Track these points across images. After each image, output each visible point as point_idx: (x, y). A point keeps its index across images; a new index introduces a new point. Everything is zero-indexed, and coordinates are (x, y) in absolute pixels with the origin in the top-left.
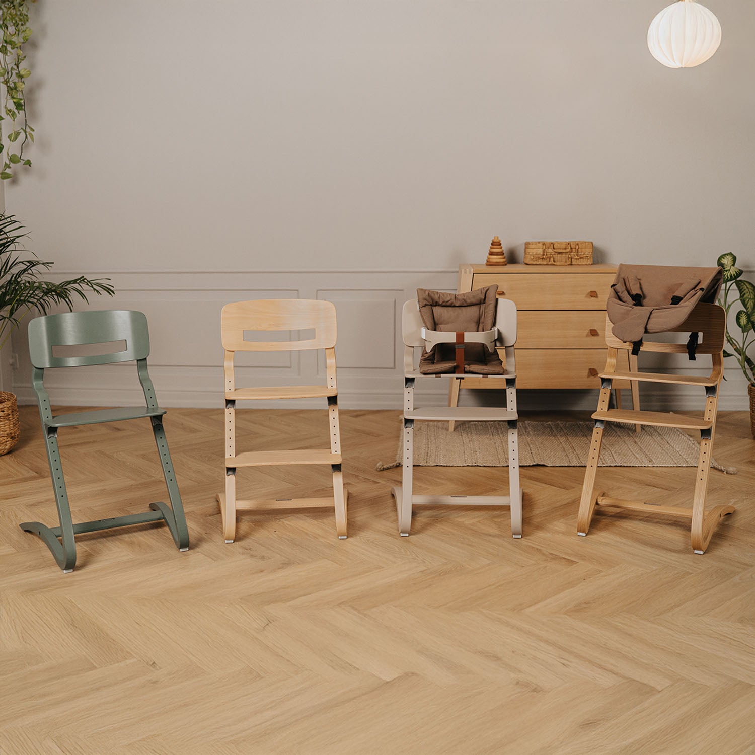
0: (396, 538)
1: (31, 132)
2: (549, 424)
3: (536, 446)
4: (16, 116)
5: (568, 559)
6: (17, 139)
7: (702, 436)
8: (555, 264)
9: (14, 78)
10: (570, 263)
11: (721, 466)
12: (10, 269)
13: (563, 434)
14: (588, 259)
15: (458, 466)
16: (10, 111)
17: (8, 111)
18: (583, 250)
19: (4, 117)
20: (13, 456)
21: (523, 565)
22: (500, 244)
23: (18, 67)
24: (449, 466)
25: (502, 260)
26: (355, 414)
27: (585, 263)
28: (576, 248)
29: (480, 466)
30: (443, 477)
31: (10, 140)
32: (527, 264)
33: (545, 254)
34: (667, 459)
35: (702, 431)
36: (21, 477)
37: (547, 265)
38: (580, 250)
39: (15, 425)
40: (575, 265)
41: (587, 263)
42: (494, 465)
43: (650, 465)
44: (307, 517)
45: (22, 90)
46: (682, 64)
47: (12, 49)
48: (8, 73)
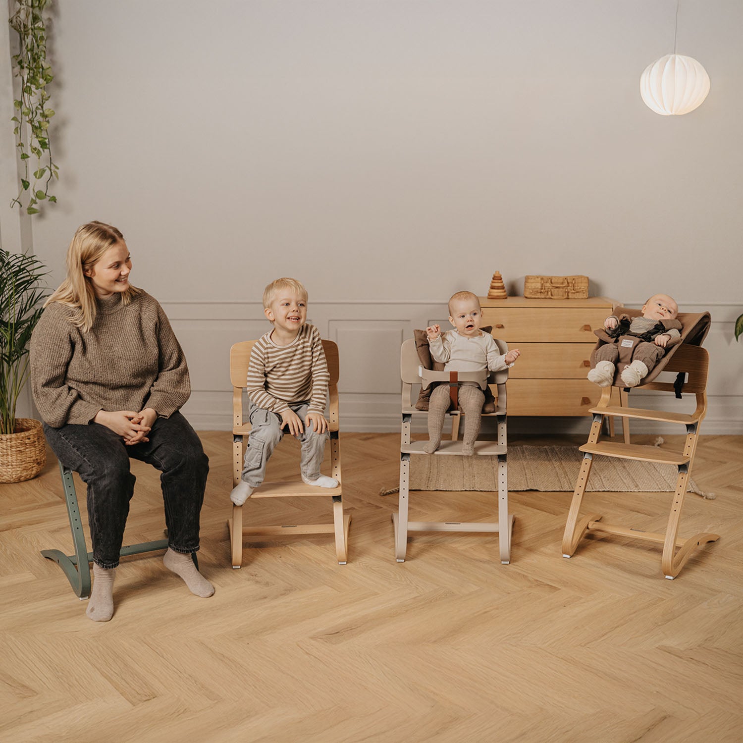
0: (392, 564)
1: (56, 170)
2: (545, 449)
3: (531, 470)
4: (41, 155)
5: (551, 586)
6: (44, 176)
7: (679, 470)
8: (552, 297)
9: (39, 118)
10: (566, 296)
11: (701, 491)
12: (35, 302)
13: (558, 459)
14: (584, 293)
15: (456, 491)
16: (35, 149)
17: (33, 150)
18: (580, 284)
19: (29, 155)
20: (39, 481)
21: (509, 592)
22: (501, 279)
23: (42, 107)
24: (448, 491)
25: (503, 294)
26: (364, 437)
27: (581, 297)
28: (572, 283)
29: (478, 491)
30: (442, 502)
31: (36, 177)
32: (526, 298)
33: (543, 288)
34: (652, 484)
35: (679, 466)
36: (46, 502)
37: (545, 298)
38: (576, 285)
39: (40, 451)
40: (571, 298)
41: (583, 297)
42: (490, 490)
43: (636, 491)
44: (312, 542)
45: (46, 130)
46: (672, 112)
47: (37, 89)
48: (32, 113)
